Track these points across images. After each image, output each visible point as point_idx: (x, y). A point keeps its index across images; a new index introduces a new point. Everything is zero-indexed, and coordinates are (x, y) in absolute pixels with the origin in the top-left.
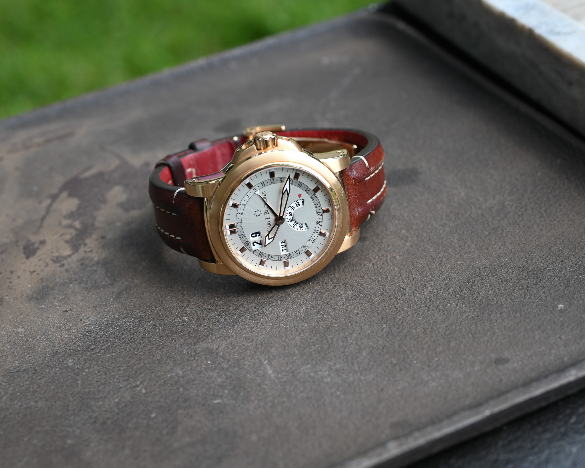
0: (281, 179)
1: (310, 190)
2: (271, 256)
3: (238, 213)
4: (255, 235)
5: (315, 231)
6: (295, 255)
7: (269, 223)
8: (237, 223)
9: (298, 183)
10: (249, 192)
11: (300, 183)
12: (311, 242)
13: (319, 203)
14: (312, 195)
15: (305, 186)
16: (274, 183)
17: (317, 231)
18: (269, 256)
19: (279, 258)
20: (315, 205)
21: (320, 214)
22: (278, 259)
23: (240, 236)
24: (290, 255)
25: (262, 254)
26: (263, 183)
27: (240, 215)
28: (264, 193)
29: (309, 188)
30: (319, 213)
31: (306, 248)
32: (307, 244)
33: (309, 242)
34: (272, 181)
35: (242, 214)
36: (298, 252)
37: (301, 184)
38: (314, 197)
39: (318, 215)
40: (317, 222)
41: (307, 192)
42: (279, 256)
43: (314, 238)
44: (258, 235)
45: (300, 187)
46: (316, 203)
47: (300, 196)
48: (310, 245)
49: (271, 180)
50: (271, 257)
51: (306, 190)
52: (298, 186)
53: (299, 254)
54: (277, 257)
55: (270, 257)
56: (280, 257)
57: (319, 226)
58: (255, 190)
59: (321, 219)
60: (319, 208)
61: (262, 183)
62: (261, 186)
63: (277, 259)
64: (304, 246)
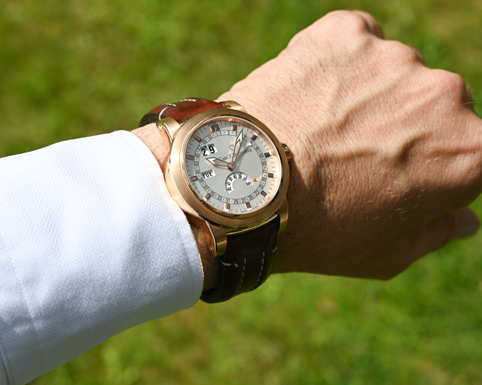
1: (262, 188)
3: (228, 131)
4: (211, 149)
5: (228, 199)
6: (203, 185)
7: (227, 158)
9: (265, 177)
10: (248, 138)
12: (217, 197)
14: (259, 190)
15: (264, 184)
18: (197, 163)
21: (244, 201)
23: (210, 135)
24: (202, 181)
27: (227, 133)
28: (251, 150)
30: (244, 199)
32: (215, 194)
33: (217, 195)
34: (261, 156)
35: (229, 134)
36: (207, 187)
39: (242, 199)
40: (237, 200)
43: (222, 199)
44: (213, 151)
46: (252, 195)
47: (255, 181)
48: (215, 197)
50: (197, 165)
53: (205, 188)
56: (199, 172)
57: (233, 202)
59: (240, 203)
60: (249, 198)
62: (255, 147)
63: (197, 169)
64: (213, 192)
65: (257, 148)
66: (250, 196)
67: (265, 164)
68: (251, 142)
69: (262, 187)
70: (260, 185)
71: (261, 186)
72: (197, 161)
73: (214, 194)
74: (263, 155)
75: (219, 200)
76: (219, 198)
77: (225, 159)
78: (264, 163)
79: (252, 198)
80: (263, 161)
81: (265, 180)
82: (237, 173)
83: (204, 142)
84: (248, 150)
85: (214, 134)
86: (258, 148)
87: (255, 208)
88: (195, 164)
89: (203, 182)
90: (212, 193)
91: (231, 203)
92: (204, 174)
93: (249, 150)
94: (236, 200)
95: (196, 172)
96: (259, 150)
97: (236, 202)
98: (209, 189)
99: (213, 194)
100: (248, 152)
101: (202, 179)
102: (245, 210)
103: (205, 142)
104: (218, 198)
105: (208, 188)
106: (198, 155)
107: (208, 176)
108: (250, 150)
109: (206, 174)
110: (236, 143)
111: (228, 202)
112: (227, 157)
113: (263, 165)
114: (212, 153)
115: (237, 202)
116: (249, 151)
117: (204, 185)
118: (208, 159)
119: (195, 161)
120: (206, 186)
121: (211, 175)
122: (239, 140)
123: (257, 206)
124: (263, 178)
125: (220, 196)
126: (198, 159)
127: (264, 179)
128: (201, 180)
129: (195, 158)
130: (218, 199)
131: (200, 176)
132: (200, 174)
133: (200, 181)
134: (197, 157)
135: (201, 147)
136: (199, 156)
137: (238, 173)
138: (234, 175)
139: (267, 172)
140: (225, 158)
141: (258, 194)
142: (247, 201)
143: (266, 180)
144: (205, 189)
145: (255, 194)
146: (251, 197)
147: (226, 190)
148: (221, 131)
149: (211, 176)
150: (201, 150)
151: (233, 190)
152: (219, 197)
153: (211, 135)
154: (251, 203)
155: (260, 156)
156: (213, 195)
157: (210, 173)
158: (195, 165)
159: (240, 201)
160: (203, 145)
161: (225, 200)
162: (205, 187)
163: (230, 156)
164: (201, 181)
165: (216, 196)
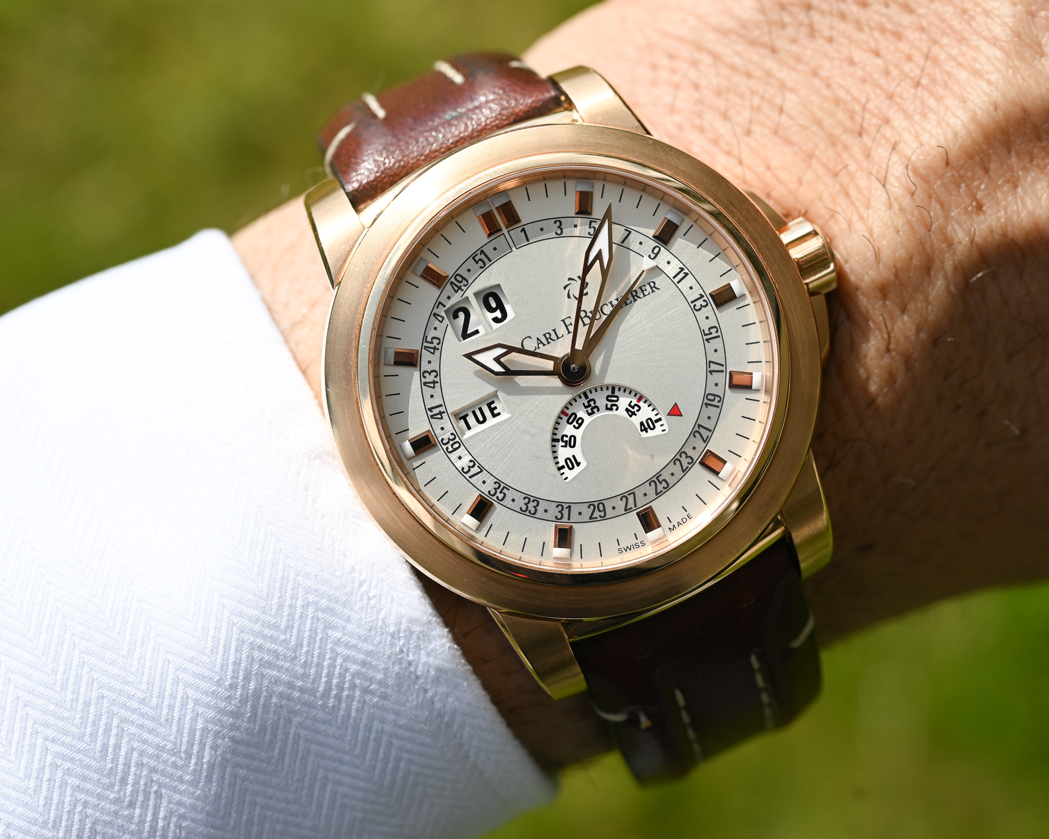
0: (713, 331)
1: (706, 441)
2: (437, 379)
3: (558, 221)
4: (494, 305)
5: (565, 506)
6: (459, 464)
7: (553, 336)
8: (523, 230)
9: (718, 391)
10: (642, 239)
11: (721, 400)
12: (521, 503)
13: (668, 488)
14: (690, 452)
15: (714, 419)
16: (695, 309)
17: (565, 512)
18: (434, 374)
19: (436, 411)
20: (658, 475)
21: (631, 504)
22: (430, 409)
23: (482, 252)
24: (456, 446)
25: (435, 348)
26: (686, 274)
27: (554, 228)
28: (654, 288)
29: (709, 434)
30: (631, 498)
31: (498, 494)
32: (510, 494)
33: (519, 497)
34: (698, 304)
35: (560, 235)
36: (475, 470)
37: (715, 403)
38: (685, 462)
39: (624, 496)
40: (601, 502)
41: (694, 433)
42: (442, 409)
43: (540, 509)
44: (498, 314)
45: (707, 405)
46: (666, 475)
47: (675, 411)
48: (510, 505)
49: (702, 296)
50: (434, 382)
51: (700, 426)
52: (706, 396)
53: (467, 476)
54: (437, 401)
55: (430, 378)
56: (441, 413)
57: (587, 512)
58: (653, 255)
59: (615, 513)
60: (651, 490)
61: (682, 269)
62: (672, 270)
63: (431, 403)
64: (502, 485)
65: (682, 275)
66: (656, 480)
67: (714, 335)
68: (656, 250)
69: (705, 433)
70: (696, 428)
71: (702, 430)
72: (434, 366)
73: (505, 495)
74: (704, 301)
75: (527, 513)
76: (527, 507)
77: (549, 339)
78: (711, 333)
79: (664, 484)
80: (705, 326)
81: (719, 402)
82: (599, 390)
83: (459, 285)
84: (640, 288)
85: (499, 241)
86: (686, 271)
87: (676, 526)
88: (424, 380)
89: (461, 451)
90: (498, 491)
91: (579, 518)
92: (467, 415)
93: (648, 287)
94: (596, 504)
95: (430, 414)
96: (689, 281)
97: (597, 513)
98: (484, 476)
99: (501, 492)
100: (644, 296)
101: (457, 439)
102: (634, 541)
103: (462, 284)
104: (524, 509)
105: (482, 471)
106: (436, 341)
107: (481, 419)
108: (652, 285)
109: (474, 413)
110: (587, 269)
111: (565, 519)
112: (554, 330)
113: (707, 340)
114: (496, 320)
115: (602, 514)
116: (646, 293)
117: (465, 462)
118: (473, 357)
119: (425, 367)
120: (472, 464)
121: (496, 412)
122: (599, 256)
123: (685, 515)
124: (711, 397)
125: (532, 499)
126: (434, 358)
127: (713, 400)
128: (451, 442)
129: (426, 355)
130: (522, 511)
131: (444, 429)
132: (446, 422)
133: (447, 448)
134: (432, 351)
135: (448, 306)
136: (439, 347)
137: (605, 389)
138: (589, 402)
139: (723, 368)
140: (548, 336)
141: (690, 466)
142: (642, 502)
143: (720, 404)
144: (470, 477)
145: (677, 469)
146: (661, 483)
147: (554, 468)
148: (525, 227)
149: (494, 416)
150: (446, 321)
151: (586, 464)
152: (529, 502)
153: (488, 250)
154: (661, 508)
155: (692, 305)
156: (501, 496)
157: (489, 405)
158: (425, 384)
159: (614, 508)
160: (456, 298)
161: (554, 511)
162: (469, 471)
163: (566, 326)
164: (450, 449)
165: (513, 500)
